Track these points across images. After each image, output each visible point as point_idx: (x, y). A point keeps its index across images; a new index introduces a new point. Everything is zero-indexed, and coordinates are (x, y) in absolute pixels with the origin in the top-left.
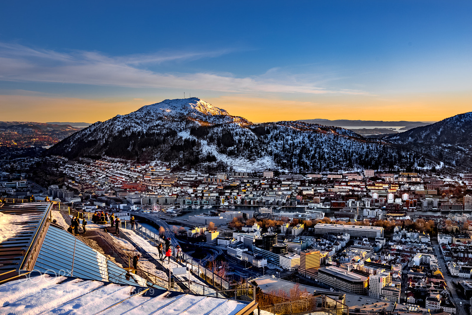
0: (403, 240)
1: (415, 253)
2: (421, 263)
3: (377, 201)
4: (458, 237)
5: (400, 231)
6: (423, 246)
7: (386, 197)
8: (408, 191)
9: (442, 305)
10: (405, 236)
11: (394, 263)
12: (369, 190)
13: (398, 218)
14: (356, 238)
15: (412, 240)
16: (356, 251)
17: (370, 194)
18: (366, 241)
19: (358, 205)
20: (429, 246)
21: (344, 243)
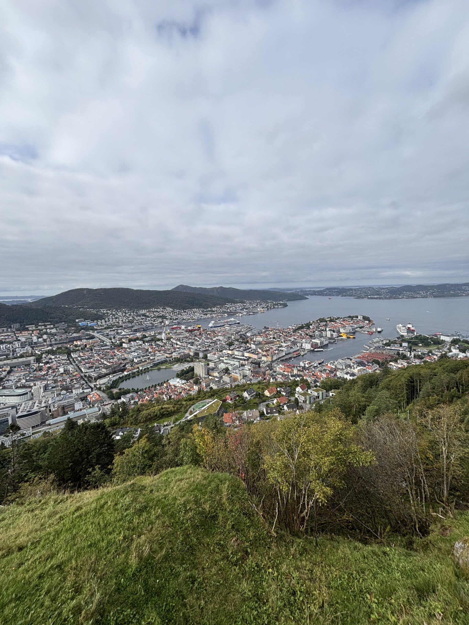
0: (50, 361)
1: (59, 366)
2: (65, 371)
3: (25, 342)
4: (82, 352)
5: (47, 356)
6: (64, 362)
7: (32, 338)
8: (46, 333)
9: (82, 389)
10: (51, 359)
11: (47, 376)
12: (18, 336)
13: (43, 350)
14: (15, 367)
15: (56, 359)
16: (17, 375)
17: (19, 338)
18: (23, 367)
19: (11, 347)
20: (67, 360)
21: (6, 372)
